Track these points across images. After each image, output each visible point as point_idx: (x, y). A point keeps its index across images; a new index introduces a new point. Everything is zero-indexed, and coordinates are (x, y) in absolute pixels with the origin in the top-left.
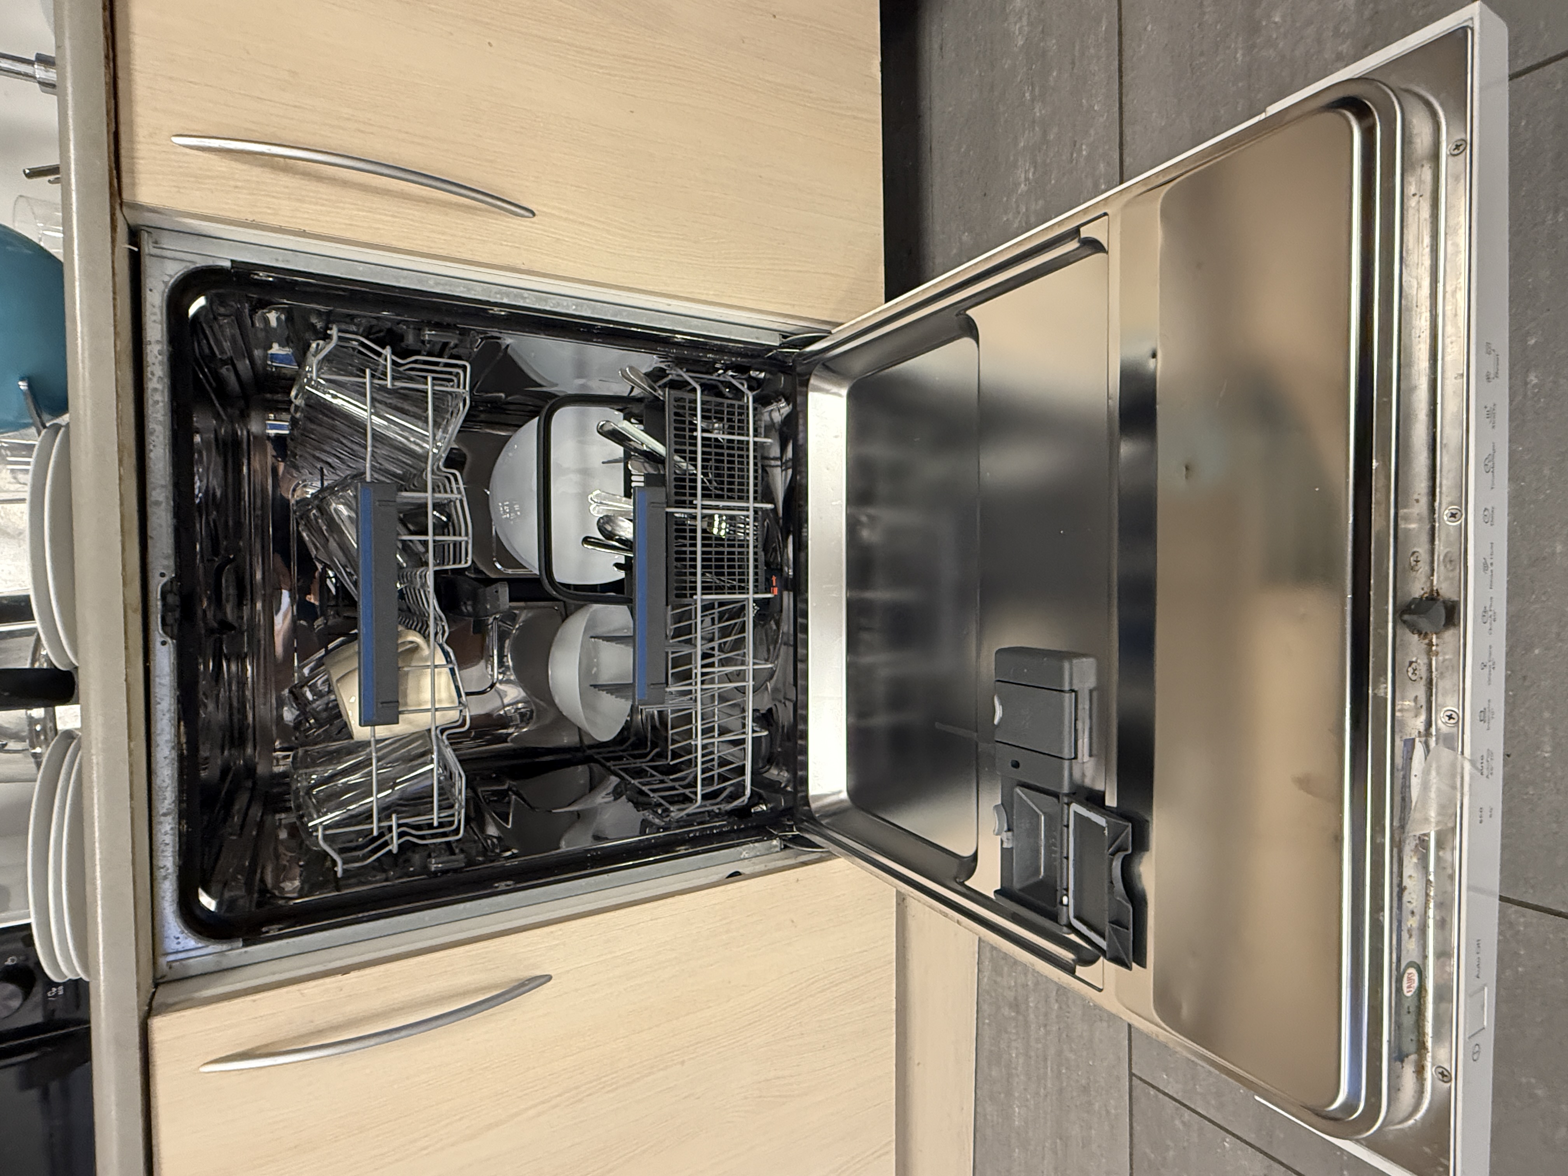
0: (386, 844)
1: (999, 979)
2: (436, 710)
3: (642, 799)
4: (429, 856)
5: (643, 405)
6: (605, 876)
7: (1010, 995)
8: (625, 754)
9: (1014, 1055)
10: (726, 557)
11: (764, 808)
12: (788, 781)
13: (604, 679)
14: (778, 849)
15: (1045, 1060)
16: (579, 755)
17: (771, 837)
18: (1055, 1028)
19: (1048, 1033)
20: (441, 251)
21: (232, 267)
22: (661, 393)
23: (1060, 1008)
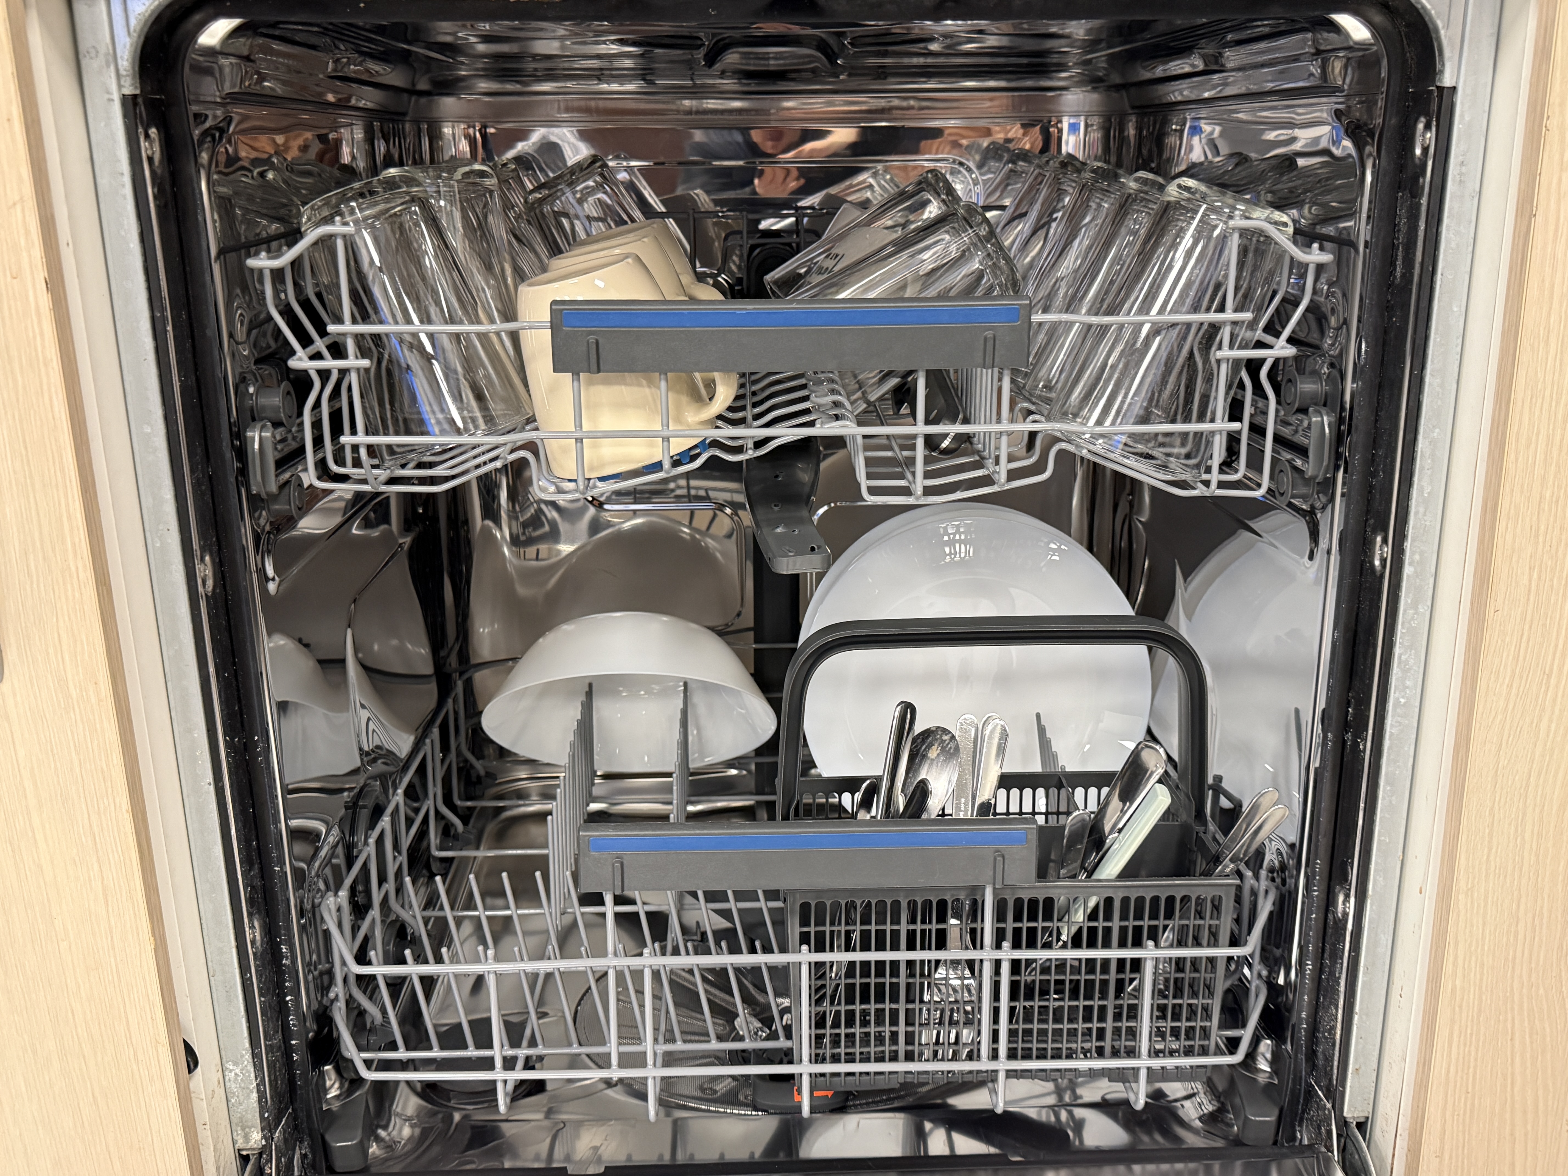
0: (306, 341)
2: (579, 440)
3: (364, 815)
4: (277, 424)
5: (1191, 821)
6: (209, 777)
8: (453, 756)
10: (887, 1006)
11: (333, 1093)
12: (390, 1146)
13: (603, 709)
14: (240, 1144)
16: (453, 660)
17: (268, 1128)
20: (1512, 456)
21: (1441, 89)
22: (1228, 870)
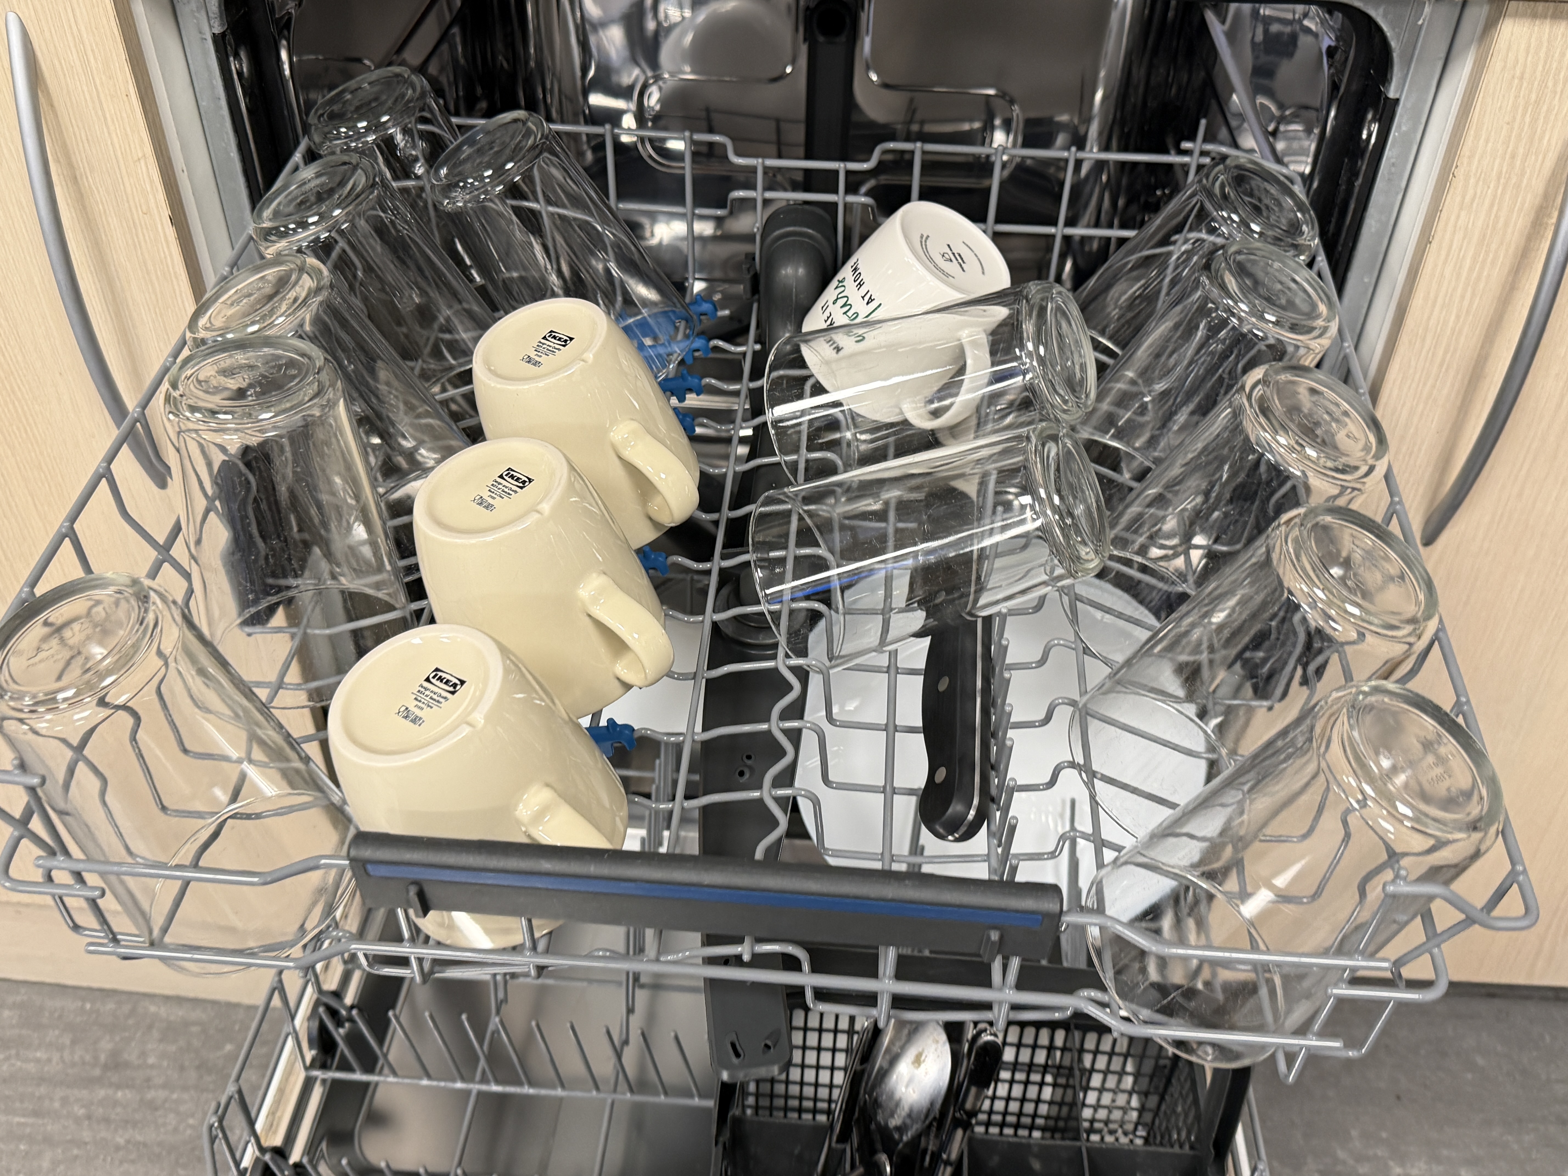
1: (155, 1034)
7: (131, 1055)
9: (38, 1054)
15: (36, 1114)
18: (86, 1135)
19: (78, 1121)
21: (1387, 97)
23: (118, 1148)
